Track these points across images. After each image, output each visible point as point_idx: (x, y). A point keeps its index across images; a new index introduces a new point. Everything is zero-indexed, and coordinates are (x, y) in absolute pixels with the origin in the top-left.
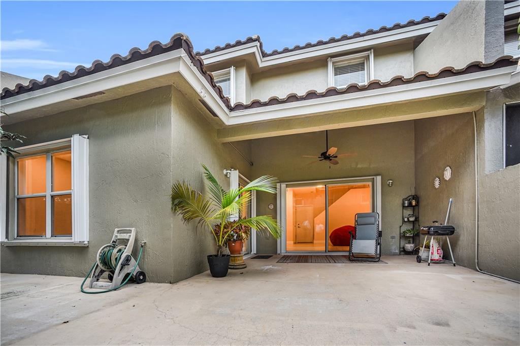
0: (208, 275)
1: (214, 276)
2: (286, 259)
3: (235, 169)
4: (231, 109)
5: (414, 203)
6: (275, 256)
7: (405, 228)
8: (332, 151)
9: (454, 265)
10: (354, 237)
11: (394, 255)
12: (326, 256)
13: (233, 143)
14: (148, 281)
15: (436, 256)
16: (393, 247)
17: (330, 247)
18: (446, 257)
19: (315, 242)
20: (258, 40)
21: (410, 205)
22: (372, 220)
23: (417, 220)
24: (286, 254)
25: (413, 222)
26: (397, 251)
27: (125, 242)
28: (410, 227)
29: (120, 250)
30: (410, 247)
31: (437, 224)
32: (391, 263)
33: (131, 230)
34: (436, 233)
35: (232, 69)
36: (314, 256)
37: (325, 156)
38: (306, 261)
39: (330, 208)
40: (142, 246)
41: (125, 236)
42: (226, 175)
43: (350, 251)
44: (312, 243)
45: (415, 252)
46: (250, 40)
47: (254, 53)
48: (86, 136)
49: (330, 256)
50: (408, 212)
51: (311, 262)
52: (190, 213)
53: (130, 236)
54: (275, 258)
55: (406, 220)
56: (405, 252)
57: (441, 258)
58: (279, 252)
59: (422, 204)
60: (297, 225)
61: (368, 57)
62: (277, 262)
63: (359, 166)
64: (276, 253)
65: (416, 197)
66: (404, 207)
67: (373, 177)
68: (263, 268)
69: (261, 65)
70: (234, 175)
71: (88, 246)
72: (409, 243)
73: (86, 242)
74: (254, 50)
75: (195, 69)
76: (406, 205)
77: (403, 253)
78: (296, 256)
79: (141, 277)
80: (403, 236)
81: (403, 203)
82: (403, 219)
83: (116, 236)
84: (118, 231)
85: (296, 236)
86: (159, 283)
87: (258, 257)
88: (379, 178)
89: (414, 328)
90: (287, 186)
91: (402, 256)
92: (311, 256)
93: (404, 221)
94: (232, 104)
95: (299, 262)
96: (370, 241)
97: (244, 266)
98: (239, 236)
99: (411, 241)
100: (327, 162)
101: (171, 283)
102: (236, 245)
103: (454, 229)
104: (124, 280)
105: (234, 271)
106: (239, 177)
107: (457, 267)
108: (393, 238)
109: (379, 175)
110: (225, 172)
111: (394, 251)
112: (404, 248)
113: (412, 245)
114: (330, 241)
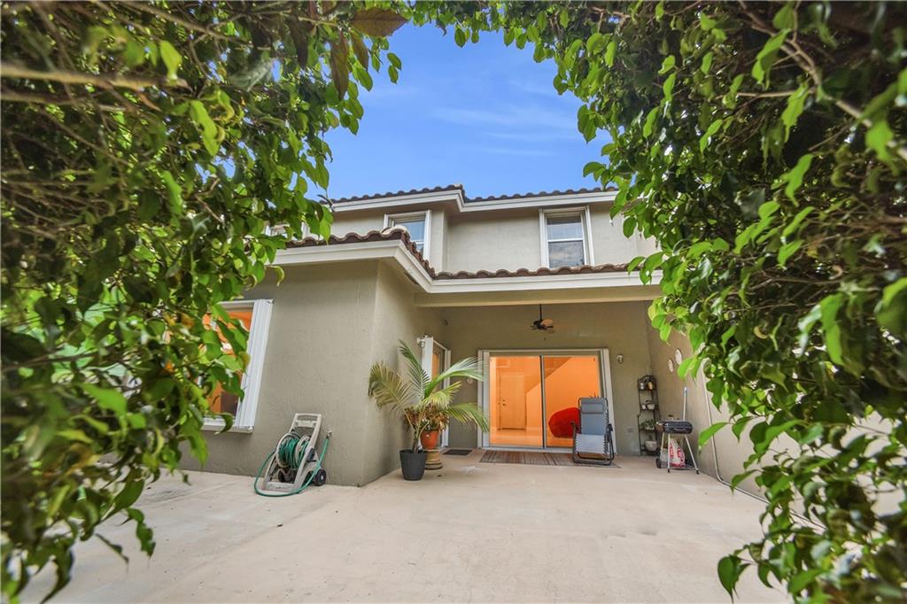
0: (398, 477)
1: (406, 479)
2: (491, 456)
3: (430, 336)
4: (434, 277)
5: (651, 386)
6: (474, 450)
7: (645, 417)
8: (546, 322)
9: (698, 473)
10: (579, 431)
11: (634, 455)
12: (544, 453)
13: (432, 308)
14: (328, 483)
15: (677, 461)
16: (632, 444)
17: (550, 438)
18: (688, 463)
19: (528, 428)
20: (461, 188)
21: (647, 387)
22: (599, 408)
23: (657, 408)
24: (489, 449)
25: (653, 411)
26: (638, 450)
27: (309, 431)
28: (650, 417)
29: (304, 442)
30: (651, 445)
31: (672, 420)
32: (625, 467)
33: (316, 417)
34: (673, 431)
35: (428, 213)
36: (529, 453)
37: (538, 325)
38: (518, 462)
39: (547, 380)
40: (327, 437)
41: (308, 424)
42: (420, 344)
43: (574, 448)
44: (523, 429)
45: (656, 453)
46: (451, 188)
47: (455, 200)
48: (271, 301)
49: (549, 454)
50: (646, 397)
51: (525, 463)
52: (384, 398)
53: (315, 424)
54: (476, 454)
55: (644, 407)
56: (646, 452)
57: (683, 463)
58: (479, 445)
59: (661, 387)
60: (501, 402)
61: (584, 212)
62: (481, 461)
63: (582, 335)
64: (475, 446)
65: (652, 379)
66: (640, 390)
67: (598, 350)
68: (463, 468)
69: (462, 210)
70: (428, 343)
71: (251, 434)
72: (651, 439)
73: (251, 428)
74: (456, 197)
75: (408, 253)
76: (642, 388)
77: (644, 453)
78: (504, 452)
79: (322, 478)
80: (642, 429)
81: (639, 386)
82: (641, 407)
83: (297, 423)
84: (299, 417)
85: (500, 418)
86: (343, 485)
87: (451, 452)
88: (606, 352)
89: (624, 536)
90: (491, 355)
91: (641, 458)
92: (524, 453)
93: (641, 410)
94: (437, 273)
95: (508, 462)
96: (596, 436)
97: (439, 466)
98: (434, 424)
99: (654, 438)
100: (542, 331)
101: (358, 486)
102: (431, 437)
103: (691, 425)
104: (305, 482)
105: (430, 471)
106: (434, 344)
107: (701, 474)
108: (630, 431)
109: (606, 347)
110: (418, 340)
111: (633, 450)
112: (645, 446)
113: (655, 443)
114: (548, 428)
